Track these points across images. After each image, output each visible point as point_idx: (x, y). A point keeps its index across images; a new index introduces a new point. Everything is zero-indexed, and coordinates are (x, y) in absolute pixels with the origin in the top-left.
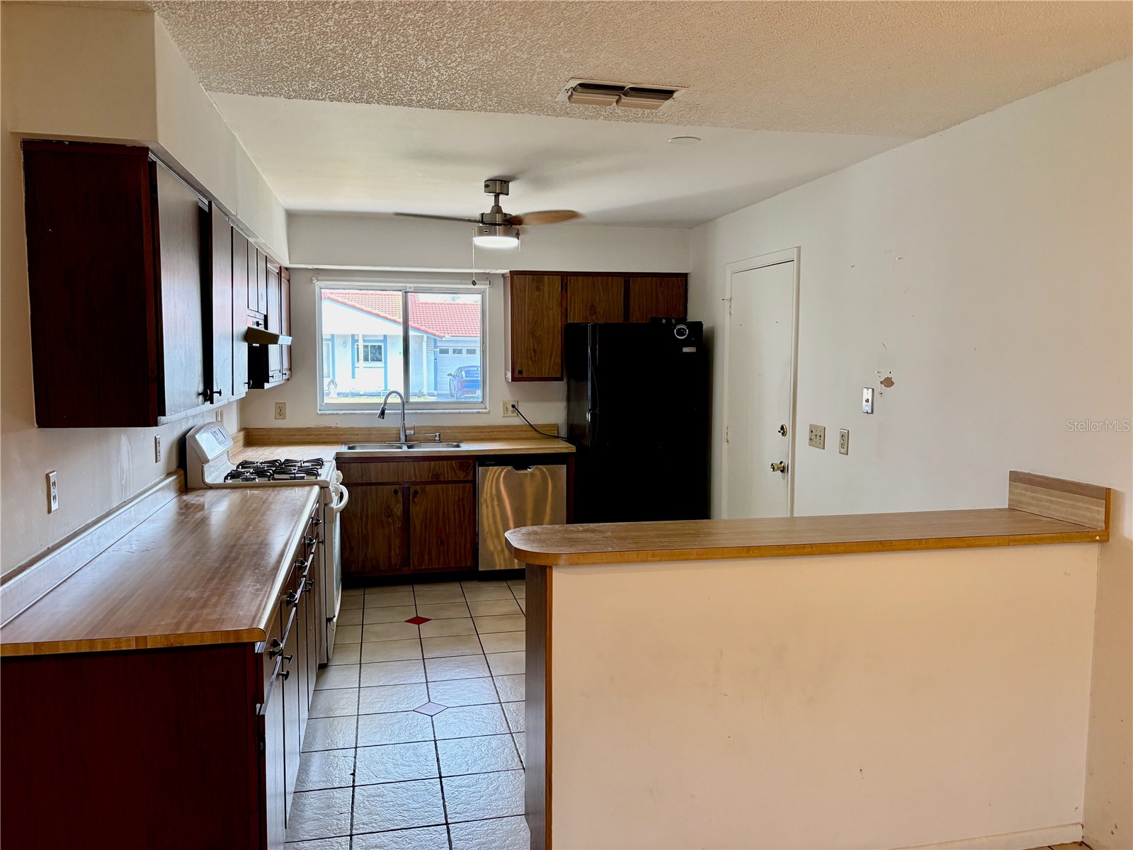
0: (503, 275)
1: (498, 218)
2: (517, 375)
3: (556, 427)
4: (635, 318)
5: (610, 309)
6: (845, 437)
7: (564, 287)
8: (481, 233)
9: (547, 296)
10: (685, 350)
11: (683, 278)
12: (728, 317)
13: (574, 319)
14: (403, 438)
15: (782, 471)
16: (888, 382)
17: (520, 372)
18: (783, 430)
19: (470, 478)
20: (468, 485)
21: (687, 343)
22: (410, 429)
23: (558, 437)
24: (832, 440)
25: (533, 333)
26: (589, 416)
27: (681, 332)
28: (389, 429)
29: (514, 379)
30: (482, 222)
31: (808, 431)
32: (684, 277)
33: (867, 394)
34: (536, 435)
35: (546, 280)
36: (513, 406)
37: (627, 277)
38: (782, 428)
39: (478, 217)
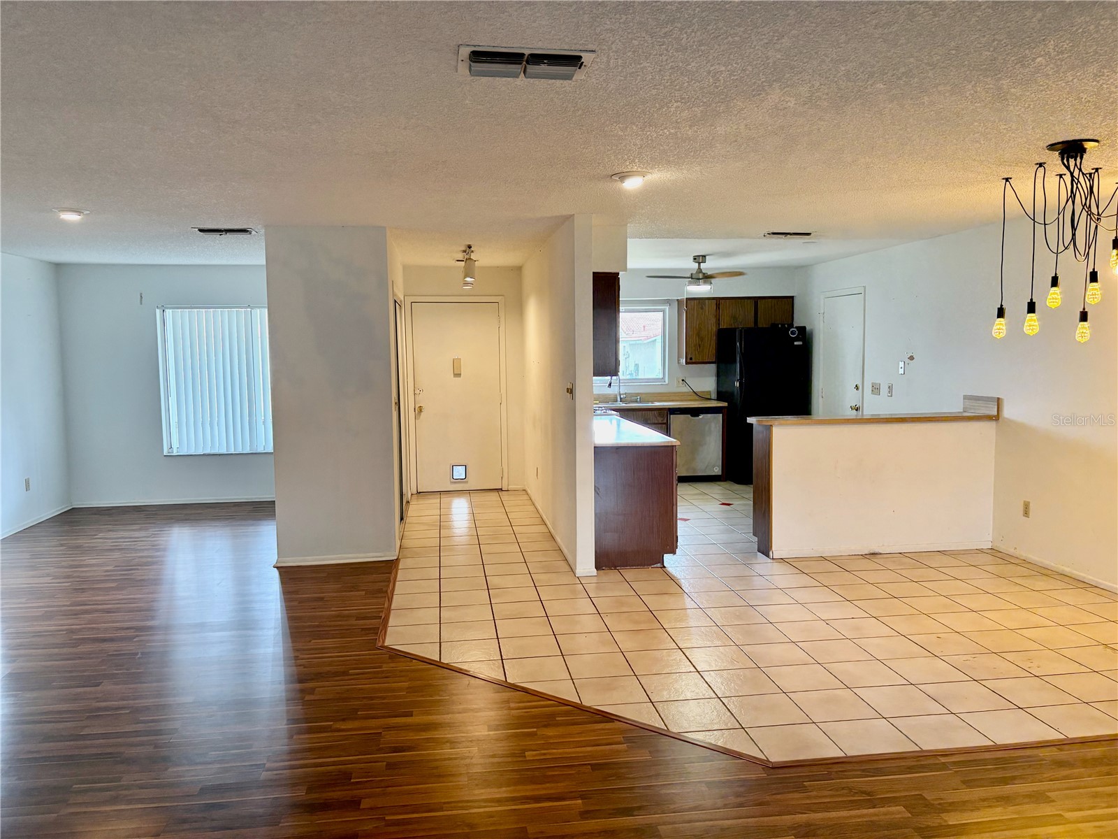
0: (678, 300)
1: (701, 276)
2: (688, 361)
3: (709, 393)
4: (762, 324)
5: (746, 319)
6: (890, 388)
7: (718, 306)
8: (690, 283)
9: (707, 312)
10: (796, 343)
11: (790, 300)
12: (822, 322)
13: (724, 326)
14: (619, 399)
15: (857, 410)
16: (911, 358)
17: (691, 359)
18: (857, 387)
19: (665, 421)
20: (664, 425)
21: (797, 339)
22: (623, 394)
23: (710, 399)
24: (884, 390)
25: (698, 334)
26: (737, 384)
27: (793, 333)
28: (610, 395)
29: (687, 363)
30: (692, 278)
31: (871, 386)
32: (792, 298)
33: (901, 364)
34: (697, 398)
35: (707, 303)
36: (683, 380)
37: (756, 300)
38: (856, 386)
39: (689, 275)
